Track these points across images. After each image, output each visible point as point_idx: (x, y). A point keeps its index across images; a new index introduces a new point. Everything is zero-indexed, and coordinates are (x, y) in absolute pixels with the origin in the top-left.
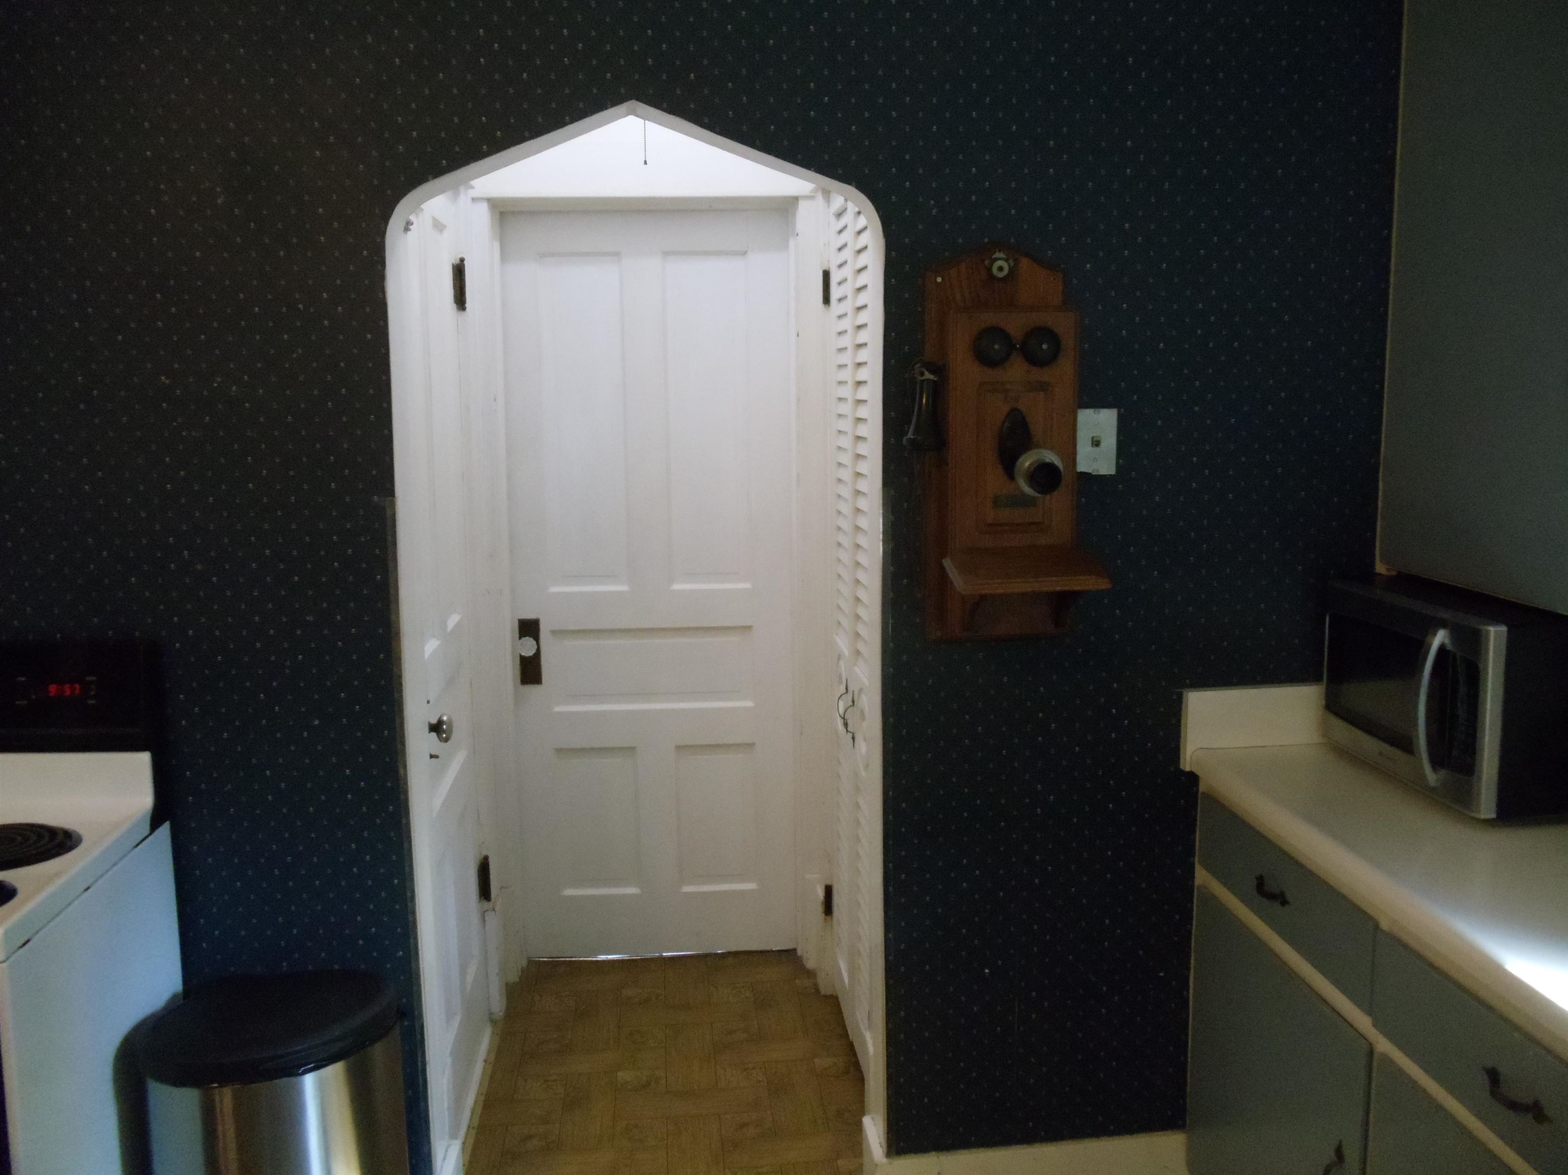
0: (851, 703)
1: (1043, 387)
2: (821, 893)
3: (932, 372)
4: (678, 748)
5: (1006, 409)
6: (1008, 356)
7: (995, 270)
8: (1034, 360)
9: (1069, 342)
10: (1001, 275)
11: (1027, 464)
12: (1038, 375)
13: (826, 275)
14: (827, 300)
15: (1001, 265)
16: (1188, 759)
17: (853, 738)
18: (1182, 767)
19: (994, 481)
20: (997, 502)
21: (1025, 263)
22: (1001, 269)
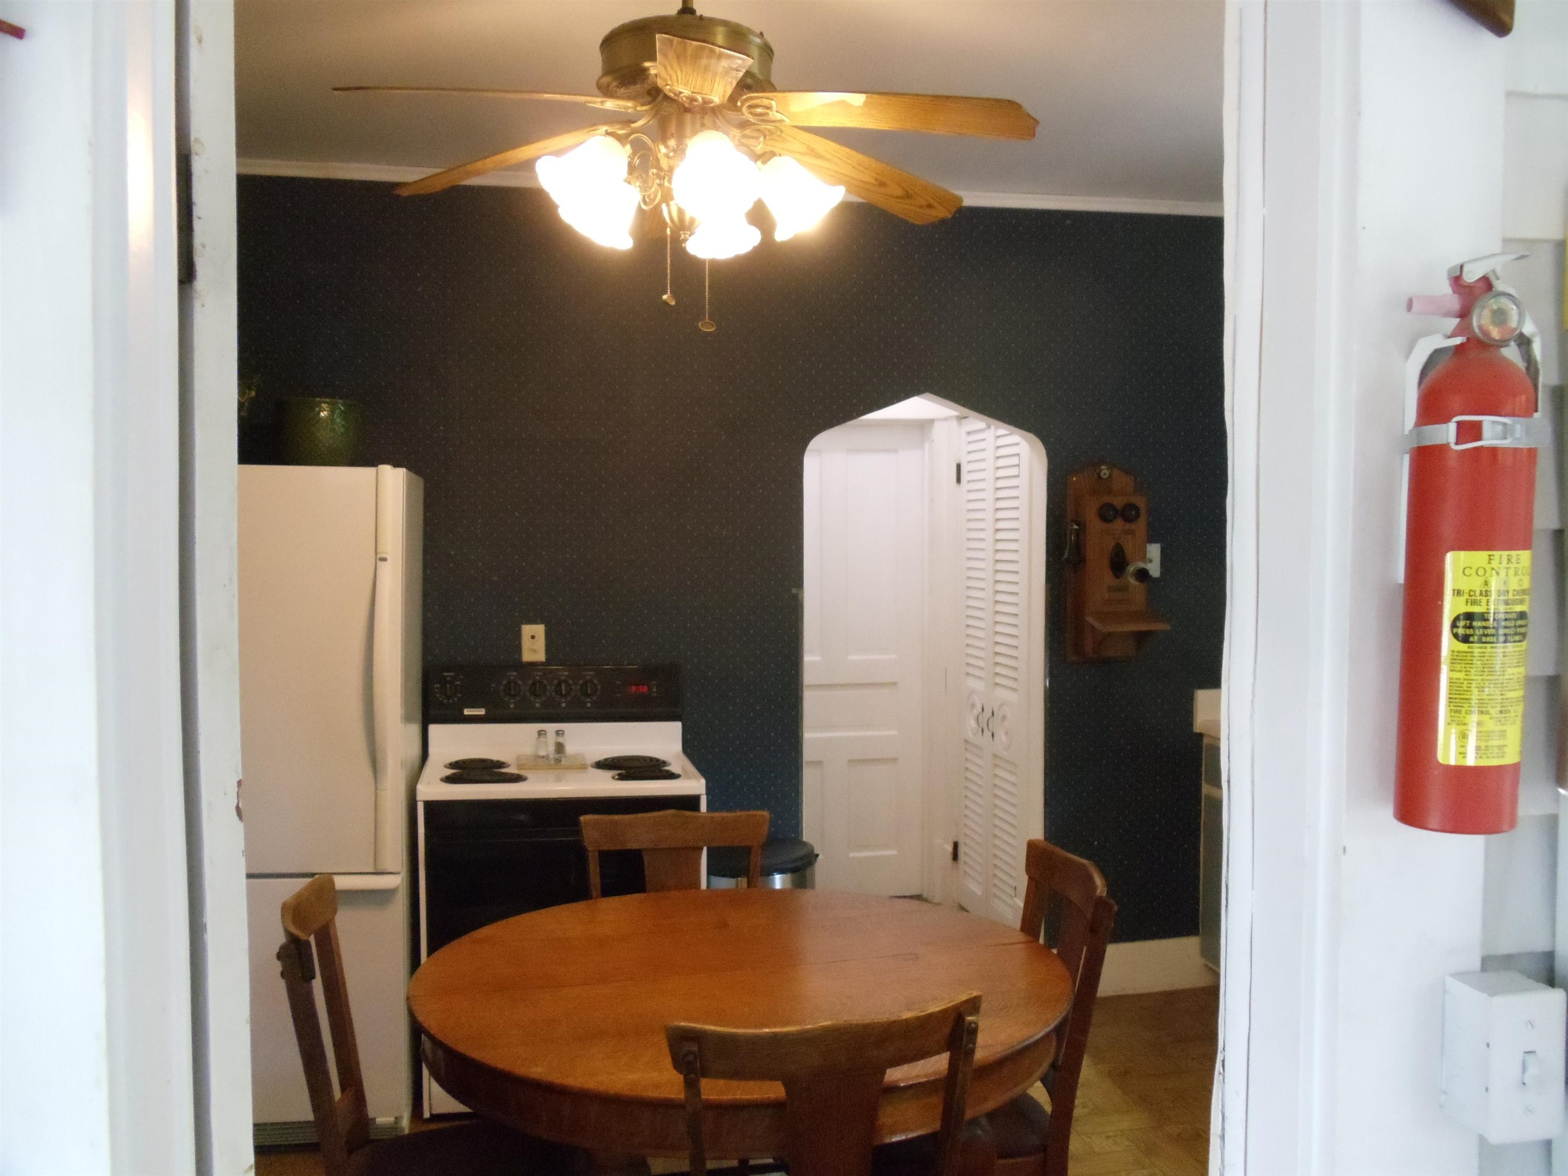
0: (991, 715)
1: (1131, 532)
2: (949, 848)
3: (1077, 525)
4: (849, 761)
5: (1113, 544)
6: (1115, 518)
7: (1102, 474)
8: (1128, 520)
9: (1143, 512)
10: (1105, 477)
11: (1132, 569)
12: (1128, 526)
13: (959, 467)
14: (959, 480)
15: (1105, 472)
16: (1198, 725)
17: (993, 735)
18: (1194, 731)
19: (1108, 578)
20: (1110, 589)
21: (1116, 472)
22: (1105, 474)
